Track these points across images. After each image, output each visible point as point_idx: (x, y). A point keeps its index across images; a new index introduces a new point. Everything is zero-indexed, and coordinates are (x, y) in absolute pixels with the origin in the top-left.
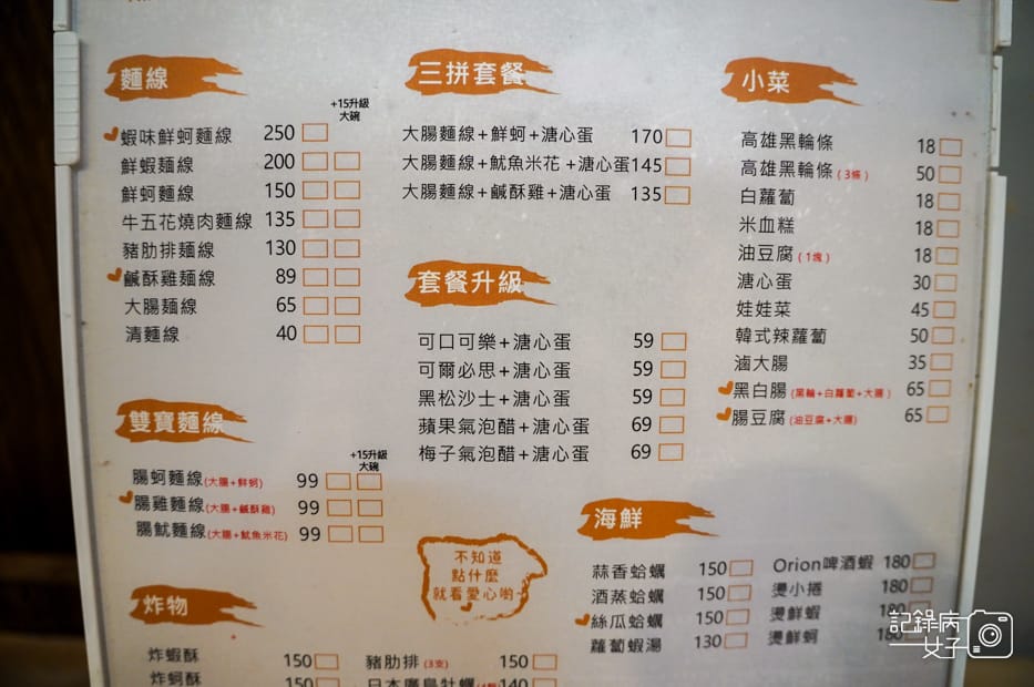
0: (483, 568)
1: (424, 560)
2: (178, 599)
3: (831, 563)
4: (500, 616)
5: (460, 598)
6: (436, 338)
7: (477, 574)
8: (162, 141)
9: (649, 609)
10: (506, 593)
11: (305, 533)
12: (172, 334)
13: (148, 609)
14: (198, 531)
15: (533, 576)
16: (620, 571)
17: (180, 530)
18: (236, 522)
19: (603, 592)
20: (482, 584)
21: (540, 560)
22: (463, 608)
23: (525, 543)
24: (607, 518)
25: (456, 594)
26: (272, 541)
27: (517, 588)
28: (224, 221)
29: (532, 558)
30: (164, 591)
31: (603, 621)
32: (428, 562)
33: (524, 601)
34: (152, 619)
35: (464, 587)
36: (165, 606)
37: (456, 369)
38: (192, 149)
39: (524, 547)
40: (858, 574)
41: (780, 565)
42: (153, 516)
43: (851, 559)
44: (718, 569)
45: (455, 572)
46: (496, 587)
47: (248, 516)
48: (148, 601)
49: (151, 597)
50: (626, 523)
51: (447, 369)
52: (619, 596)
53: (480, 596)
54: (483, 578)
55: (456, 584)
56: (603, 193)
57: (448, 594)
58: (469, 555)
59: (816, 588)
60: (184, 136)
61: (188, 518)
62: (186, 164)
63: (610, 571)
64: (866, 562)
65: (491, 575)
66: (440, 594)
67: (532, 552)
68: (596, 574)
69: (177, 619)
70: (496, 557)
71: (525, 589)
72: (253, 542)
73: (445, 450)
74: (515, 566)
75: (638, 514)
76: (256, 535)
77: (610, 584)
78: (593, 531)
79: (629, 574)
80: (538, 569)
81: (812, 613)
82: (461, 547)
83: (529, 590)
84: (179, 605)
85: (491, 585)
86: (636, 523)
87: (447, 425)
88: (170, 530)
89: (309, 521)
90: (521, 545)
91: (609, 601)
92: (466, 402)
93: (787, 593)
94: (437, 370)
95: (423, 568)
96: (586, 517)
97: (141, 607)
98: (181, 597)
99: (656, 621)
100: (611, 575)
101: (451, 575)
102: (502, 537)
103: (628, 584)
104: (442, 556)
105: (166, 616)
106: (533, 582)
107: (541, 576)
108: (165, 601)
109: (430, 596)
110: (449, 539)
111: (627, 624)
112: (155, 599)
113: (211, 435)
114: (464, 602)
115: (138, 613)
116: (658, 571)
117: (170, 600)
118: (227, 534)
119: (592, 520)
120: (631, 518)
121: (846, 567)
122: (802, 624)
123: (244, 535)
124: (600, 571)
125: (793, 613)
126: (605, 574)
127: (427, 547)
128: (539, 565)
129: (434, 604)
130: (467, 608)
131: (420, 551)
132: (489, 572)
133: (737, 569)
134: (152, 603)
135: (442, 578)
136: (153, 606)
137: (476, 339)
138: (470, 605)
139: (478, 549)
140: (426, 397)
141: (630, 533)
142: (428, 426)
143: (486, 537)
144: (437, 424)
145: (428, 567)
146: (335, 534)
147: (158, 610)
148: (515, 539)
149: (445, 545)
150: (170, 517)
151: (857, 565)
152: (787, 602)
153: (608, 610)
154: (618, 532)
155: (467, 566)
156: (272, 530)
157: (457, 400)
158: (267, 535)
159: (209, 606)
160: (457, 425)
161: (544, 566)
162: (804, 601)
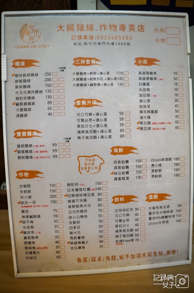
0: (91, 162)
1: (79, 161)
2: (26, 173)
3: (163, 160)
4: (95, 173)
5: (86, 169)
6: (80, 114)
7: (90, 164)
8: (24, 76)
9: (125, 170)
10: (96, 168)
11: (54, 156)
12: (26, 115)
13: (20, 176)
14: (31, 157)
15: (101, 164)
16: (119, 162)
17: (27, 157)
18: (39, 155)
19: (116, 167)
20: (91, 166)
21: (103, 160)
22: (87, 172)
23: (100, 156)
24: (116, 150)
25: (86, 168)
26: (47, 159)
27: (98, 166)
28: (37, 92)
29: (101, 160)
30: (23, 171)
31: (116, 173)
32: (80, 162)
33: (100, 169)
34: (20, 178)
35: (87, 167)
36: (24, 175)
37: (84, 120)
38: (30, 78)
40: (169, 162)
41: (153, 160)
42: (21, 155)
43: (167, 158)
44: (140, 161)
45: (85, 163)
46: (94, 166)
47: (42, 153)
48: (20, 174)
50: (120, 151)
51: (83, 120)
52: (119, 167)
53: (91, 169)
54: (91, 165)
55: (86, 166)
56: (112, 84)
57: (84, 168)
58: (88, 160)
59: (160, 165)
60: (28, 75)
61: (29, 154)
62: (29, 81)
63: (117, 162)
64: (170, 159)
65: (93, 164)
66: (82, 169)
67: (101, 158)
68: (114, 163)
69: (26, 178)
70: (94, 160)
71: (100, 167)
72: (43, 159)
73: (83, 137)
74: (98, 162)
75: (122, 149)
76: (44, 157)
77: (118, 165)
78: (113, 153)
79: (121, 163)
80: (102, 162)
81: (160, 171)
82: (86, 158)
83: (101, 167)
84: (26, 174)
85: (93, 166)
86: (122, 151)
87: (83, 132)
88: (25, 157)
89: (55, 154)
90: (99, 157)
91: (117, 169)
92: (87, 127)
93: (154, 166)
94: (81, 120)
95: (79, 163)
96: (112, 150)
97: (18, 175)
98: (27, 173)
99: (127, 173)
100: (118, 163)
101: (84, 164)
102: (95, 155)
103: (121, 165)
104: (82, 160)
105: (24, 177)
106: (102, 165)
107: (103, 163)
108: (23, 174)
109: (80, 169)
110: (84, 156)
111: (122, 174)
112: (21, 173)
113: (34, 136)
114: (87, 170)
115: (18, 177)
116: (127, 162)
117: (25, 173)
118: (37, 158)
119: (113, 151)
120: (121, 150)
121: (166, 160)
122: (158, 173)
123: (41, 157)
124: (115, 162)
125: (156, 171)
126: (116, 163)
127: (80, 158)
128: (102, 161)
129: (81, 171)
130: (88, 172)
131: (78, 159)
132: (92, 163)
133: (143, 161)
134: (20, 175)
135: (82, 165)
136: (21, 175)
137: (88, 114)
138: (89, 171)
139: (90, 158)
140: (79, 126)
141: (121, 154)
142: (79, 132)
143: (91, 155)
144: (81, 132)
145: (80, 163)
146: (60, 156)
147: (22, 176)
148: (97, 156)
149: (83, 158)
150: (25, 155)
151: (168, 160)
152: (155, 168)
153: (117, 171)
154: (118, 153)
155: (88, 162)
156: (47, 156)
157: (85, 127)
158: (46, 157)
159: (33, 174)
160: (85, 132)
162: (158, 168)
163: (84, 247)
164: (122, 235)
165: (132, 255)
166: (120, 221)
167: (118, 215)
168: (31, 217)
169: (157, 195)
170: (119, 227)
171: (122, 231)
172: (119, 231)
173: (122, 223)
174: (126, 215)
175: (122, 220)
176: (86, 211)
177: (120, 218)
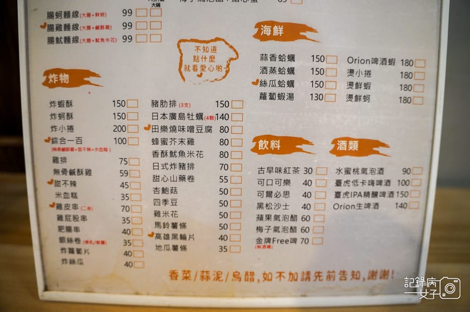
0: (208, 55)
1: (180, 51)
2: (65, 75)
3: (375, 61)
4: (216, 80)
5: (197, 71)
7: (205, 58)
9: (287, 77)
10: (219, 68)
11: (125, 38)
13: (51, 80)
14: (76, 40)
15: (232, 59)
16: (273, 57)
17: (67, 40)
18: (93, 34)
19: (265, 68)
20: (207, 63)
21: (235, 51)
22: (198, 76)
23: (228, 42)
24: (267, 30)
25: (195, 68)
26: (110, 43)
27: (224, 65)
29: (231, 50)
30: (58, 71)
31: (265, 83)
32: (182, 52)
33: (227, 72)
34: (52, 86)
35: (199, 64)
36: (59, 79)
39: (228, 44)
40: (388, 68)
41: (351, 60)
42: (55, 34)
43: (385, 59)
44: (321, 59)
45: (195, 57)
46: (214, 65)
47: (100, 31)
48: (51, 77)
49: (52, 74)
50: (276, 33)
52: (273, 70)
53: (206, 69)
54: (208, 60)
55: (195, 63)
57: (191, 68)
58: (201, 48)
59: (368, 73)
61: (72, 34)
63: (269, 57)
64: (392, 62)
65: (212, 59)
66: (187, 68)
67: (231, 47)
68: (262, 59)
69: (64, 85)
70: (214, 49)
71: (228, 66)
72: (100, 44)
74: (223, 54)
75: (281, 29)
76: (102, 40)
77: (269, 64)
78: (260, 36)
79: (278, 59)
80: (234, 56)
81: (367, 86)
82: (198, 44)
83: (230, 66)
84: (65, 78)
85: (212, 64)
86: (281, 33)
88: (63, 40)
89: (127, 32)
90: (226, 43)
91: (268, 73)
93: (354, 75)
95: (180, 55)
96: (257, 29)
97: (48, 80)
98: (66, 74)
99: (291, 84)
100: (269, 59)
101: (193, 58)
102: (217, 39)
103: (277, 64)
104: (189, 49)
105: (59, 84)
106: (232, 62)
107: (235, 59)
108: (58, 77)
109: (183, 69)
110: (192, 40)
111: (277, 85)
112: (54, 75)
114: (199, 72)
115: (46, 83)
116: (292, 58)
117: (61, 76)
118: (89, 40)
119: (260, 31)
120: (278, 31)
121: (382, 63)
122: (362, 92)
123: (97, 40)
124: (264, 57)
125: (358, 85)
126: (266, 59)
127: (182, 44)
128: (234, 53)
129: (184, 73)
130: (200, 76)
131: (179, 46)
132: (211, 57)
133: (329, 59)
135: (188, 60)
136: (53, 79)
138: (201, 74)
139: (205, 45)
141: (278, 38)
143: (209, 39)
145: (182, 54)
146: (139, 38)
147: (55, 81)
148: (223, 40)
149: (190, 43)
150: (63, 34)
151: (388, 63)
152: (355, 79)
153: (268, 77)
154: (272, 37)
155: (201, 54)
156: (110, 37)
158: (108, 40)
159: (79, 77)
161: (237, 54)
162: (363, 80)
163: (184, 248)
164: (272, 228)
165: (290, 274)
166: (269, 194)
167: (265, 181)
168: (72, 173)
169: (356, 143)
170: (265, 208)
171: (273, 217)
172: (264, 217)
173: (273, 200)
174: (282, 182)
175: (273, 194)
176: (191, 166)
177: (269, 189)
